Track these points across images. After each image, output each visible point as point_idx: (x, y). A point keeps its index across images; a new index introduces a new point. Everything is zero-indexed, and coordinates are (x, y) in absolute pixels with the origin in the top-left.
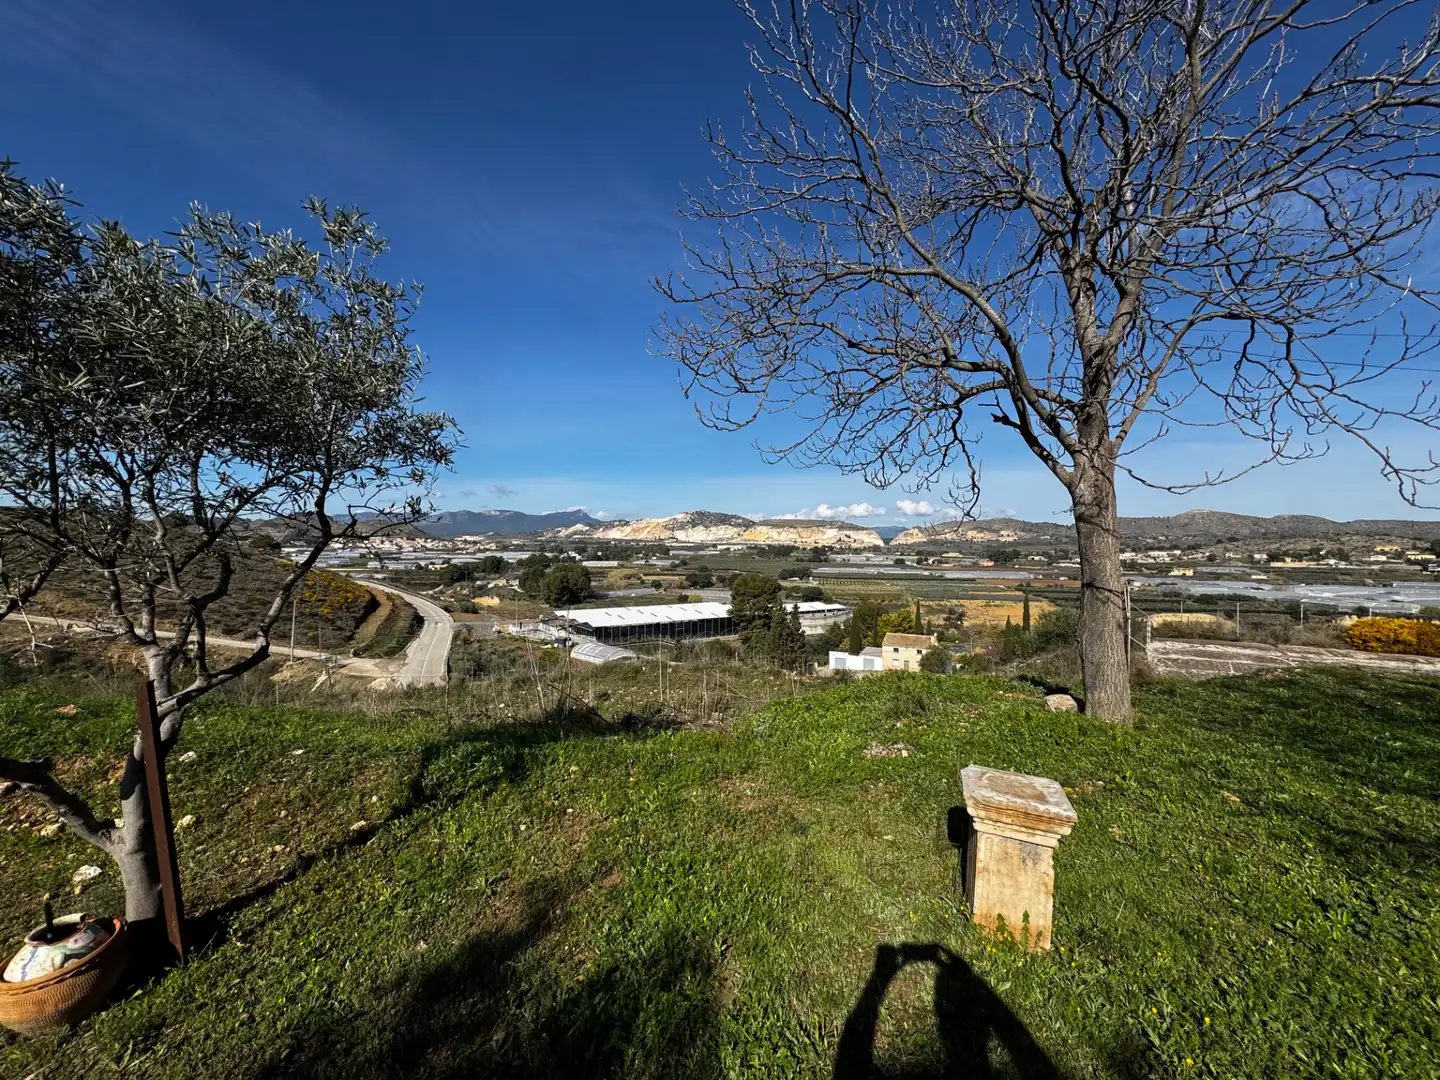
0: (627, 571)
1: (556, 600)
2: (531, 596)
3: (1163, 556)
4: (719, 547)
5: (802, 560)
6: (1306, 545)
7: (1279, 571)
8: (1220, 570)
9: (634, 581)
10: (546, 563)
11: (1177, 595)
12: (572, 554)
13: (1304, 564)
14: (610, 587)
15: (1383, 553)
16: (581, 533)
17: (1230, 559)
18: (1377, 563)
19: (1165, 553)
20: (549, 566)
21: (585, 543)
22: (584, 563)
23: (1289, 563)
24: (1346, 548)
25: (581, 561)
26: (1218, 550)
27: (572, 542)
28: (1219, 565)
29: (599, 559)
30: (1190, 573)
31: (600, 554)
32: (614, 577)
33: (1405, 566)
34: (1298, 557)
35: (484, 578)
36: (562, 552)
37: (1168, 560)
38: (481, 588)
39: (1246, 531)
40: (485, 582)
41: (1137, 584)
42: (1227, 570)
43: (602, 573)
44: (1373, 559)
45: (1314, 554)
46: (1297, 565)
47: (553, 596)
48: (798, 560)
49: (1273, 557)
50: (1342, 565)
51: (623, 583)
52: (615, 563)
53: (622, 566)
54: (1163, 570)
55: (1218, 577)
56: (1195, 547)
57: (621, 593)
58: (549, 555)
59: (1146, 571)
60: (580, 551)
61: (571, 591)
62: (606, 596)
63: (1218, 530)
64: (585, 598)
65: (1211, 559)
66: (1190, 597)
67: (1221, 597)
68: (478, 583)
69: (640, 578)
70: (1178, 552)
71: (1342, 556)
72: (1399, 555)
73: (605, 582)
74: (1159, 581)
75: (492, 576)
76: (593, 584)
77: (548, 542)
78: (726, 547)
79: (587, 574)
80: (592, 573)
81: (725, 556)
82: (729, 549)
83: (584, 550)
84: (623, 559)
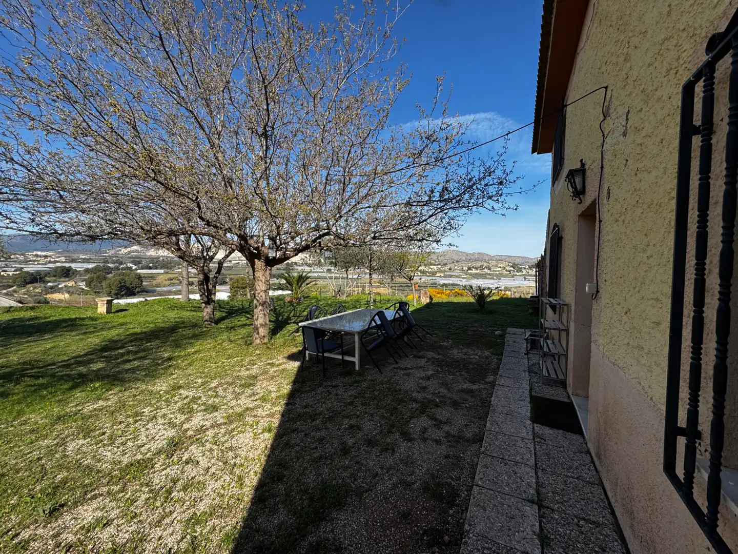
0: (172, 276)
1: (116, 294)
2: (95, 292)
3: (434, 268)
4: (233, 262)
5: (280, 269)
6: (479, 264)
7: (471, 274)
8: (452, 274)
9: (173, 281)
10: (109, 270)
11: (435, 284)
12: (130, 265)
13: (478, 271)
14: (158, 286)
15: (500, 267)
16: (137, 251)
17: (456, 269)
18: (498, 271)
19: (435, 267)
20: (111, 273)
21: (140, 258)
22: (139, 271)
23: (474, 271)
24: (490, 265)
25: (136, 270)
26: (452, 266)
27: (130, 258)
28: (452, 272)
29: (150, 268)
30: (442, 275)
31: (151, 265)
32: (160, 279)
33: (505, 272)
34: (477, 269)
35: (55, 281)
36: (121, 263)
37: (436, 270)
38: (52, 288)
39: (464, 258)
40: (56, 284)
41: (423, 280)
42: (454, 274)
43: (152, 277)
44: (497, 269)
45: (481, 267)
46: (476, 272)
47: (114, 292)
48: (277, 269)
49: (469, 269)
50: (489, 272)
51: (167, 283)
52: (162, 271)
53: (167, 273)
54: (434, 274)
55: (451, 276)
56: (446, 264)
57: (165, 289)
58: (111, 265)
59: (428, 274)
60: (137, 263)
61: (127, 288)
62: (155, 291)
63: (455, 258)
64: (138, 292)
65: (450, 269)
66: (439, 285)
67: (449, 285)
68: (50, 284)
69: (179, 280)
70: (440, 266)
71: (489, 269)
72: (504, 268)
73: (154, 283)
74: (431, 278)
75: (63, 279)
76: (144, 283)
77: (110, 257)
78: (237, 262)
79: (140, 277)
80: (144, 277)
81: (236, 267)
82: (239, 263)
83: (139, 263)
84: (167, 268)
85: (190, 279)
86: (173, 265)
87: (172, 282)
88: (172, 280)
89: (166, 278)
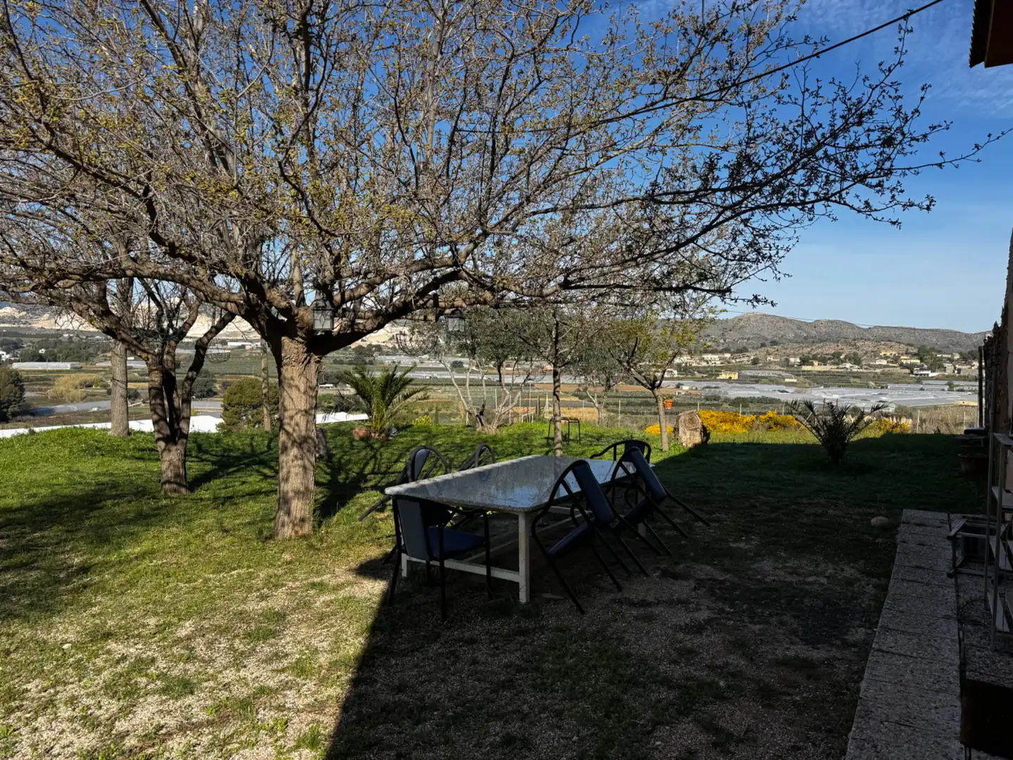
3: (715, 359)
4: (230, 344)
5: (341, 362)
6: (830, 349)
7: (808, 375)
8: (761, 373)
9: (93, 390)
11: (717, 398)
13: (828, 368)
14: (58, 399)
15: (886, 357)
16: (12, 319)
17: (770, 362)
18: (880, 366)
19: (716, 356)
21: (17, 334)
22: (15, 366)
23: (817, 367)
24: (860, 353)
25: (11, 362)
26: (760, 353)
28: (761, 369)
29: (41, 359)
30: (735, 376)
31: (42, 351)
32: (61, 386)
33: (899, 370)
34: (823, 361)
37: (718, 363)
39: (791, 335)
41: (685, 388)
42: (765, 373)
43: (45, 380)
44: (877, 363)
45: (836, 358)
46: (823, 368)
48: (335, 362)
49: (805, 361)
50: (856, 369)
51: (80, 392)
52: (67, 366)
53: (79, 370)
54: (712, 373)
55: (757, 380)
56: (743, 350)
57: (74, 407)
59: (698, 375)
60: (11, 346)
62: (50, 412)
63: (769, 334)
64: (14, 414)
65: (755, 362)
66: (726, 400)
67: (752, 400)
69: (105, 386)
70: (728, 355)
71: (856, 360)
72: (896, 359)
73: (50, 392)
74: (705, 384)
76: (27, 394)
78: (239, 344)
79: (18, 381)
80: (28, 379)
81: (238, 356)
82: (243, 347)
83: (17, 346)
84: (79, 359)
85: (131, 385)
86: (91, 350)
87: (89, 390)
88: (90, 386)
89: (77, 382)
